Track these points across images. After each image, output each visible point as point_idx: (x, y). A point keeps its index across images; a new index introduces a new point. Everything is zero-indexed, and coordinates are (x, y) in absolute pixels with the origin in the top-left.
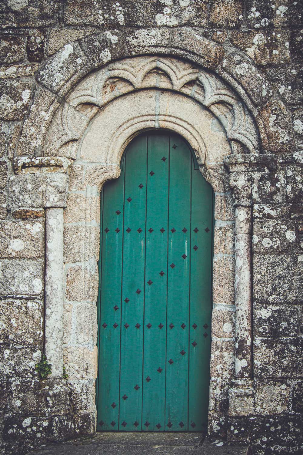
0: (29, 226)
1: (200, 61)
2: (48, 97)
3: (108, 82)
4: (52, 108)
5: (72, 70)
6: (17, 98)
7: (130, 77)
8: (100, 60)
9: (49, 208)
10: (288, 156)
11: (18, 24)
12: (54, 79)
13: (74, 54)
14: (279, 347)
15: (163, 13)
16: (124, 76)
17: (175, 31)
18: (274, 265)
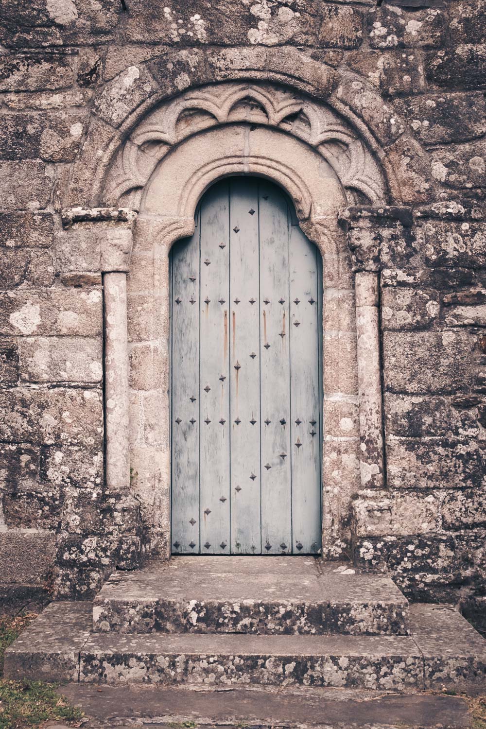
0: (83, 295)
1: (309, 89)
2: (107, 131)
3: (182, 115)
4: (112, 147)
5: (137, 98)
6: (64, 132)
7: (213, 109)
8: (173, 86)
9: (109, 272)
10: (426, 208)
11: (64, 41)
12: (113, 110)
13: (140, 79)
14: (422, 450)
15: (257, 28)
16: (204, 107)
17: (275, 50)
18: (412, 345)
